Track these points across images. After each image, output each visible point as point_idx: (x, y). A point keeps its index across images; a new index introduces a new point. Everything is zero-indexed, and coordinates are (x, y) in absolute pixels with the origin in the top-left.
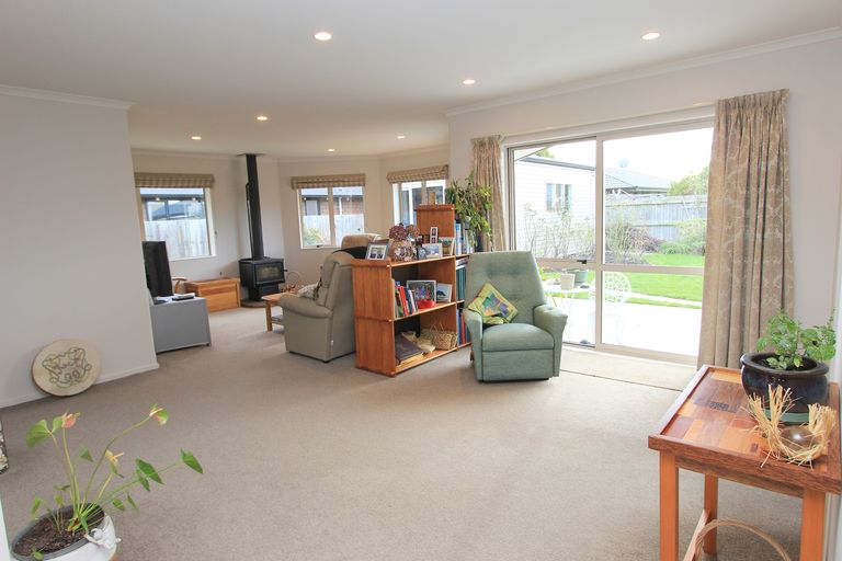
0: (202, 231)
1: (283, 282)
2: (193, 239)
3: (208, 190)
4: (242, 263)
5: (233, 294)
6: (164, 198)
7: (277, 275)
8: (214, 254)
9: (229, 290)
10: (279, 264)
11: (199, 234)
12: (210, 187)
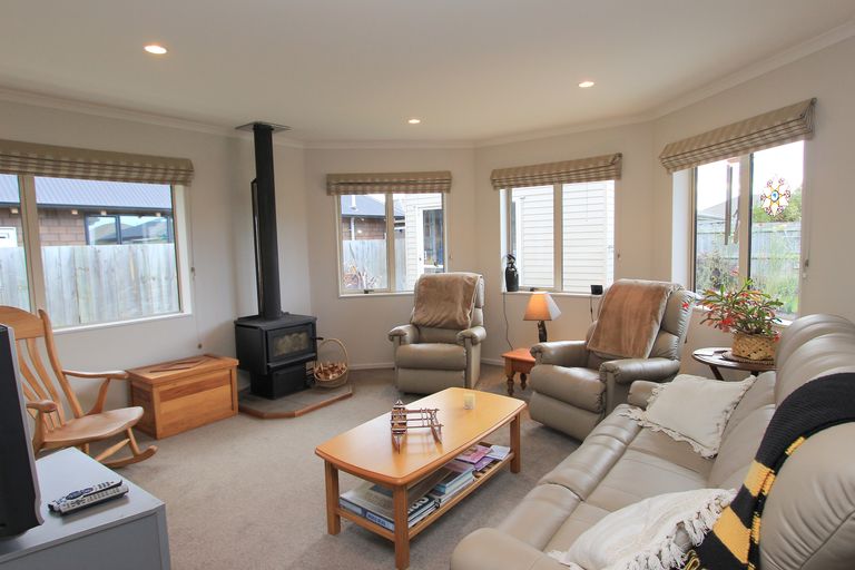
0: (168, 264)
1: (314, 359)
2: (154, 273)
3: (179, 188)
4: (242, 326)
5: (225, 391)
6: (114, 212)
7: (304, 347)
8: (188, 310)
9: (217, 383)
10: (308, 327)
11: (164, 266)
12: (185, 182)
